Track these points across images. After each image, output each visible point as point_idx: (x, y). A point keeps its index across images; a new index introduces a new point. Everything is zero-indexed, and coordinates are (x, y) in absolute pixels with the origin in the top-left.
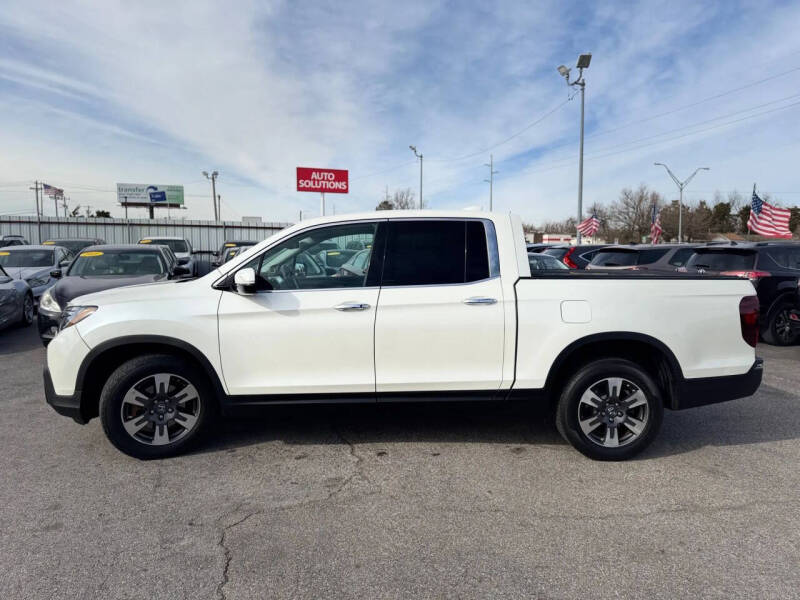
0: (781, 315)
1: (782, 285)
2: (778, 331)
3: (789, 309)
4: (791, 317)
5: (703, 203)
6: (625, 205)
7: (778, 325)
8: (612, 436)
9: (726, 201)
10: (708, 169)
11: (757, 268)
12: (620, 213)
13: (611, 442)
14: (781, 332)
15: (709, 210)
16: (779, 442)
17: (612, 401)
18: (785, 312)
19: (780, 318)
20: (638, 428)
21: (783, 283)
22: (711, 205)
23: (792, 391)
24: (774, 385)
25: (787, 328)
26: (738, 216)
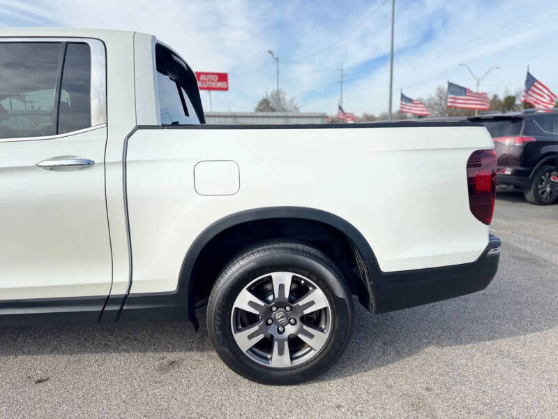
0: (543, 177)
1: (545, 149)
2: (540, 192)
3: (550, 172)
4: (552, 179)
5: (495, 96)
6: (438, 99)
7: (539, 186)
8: (281, 353)
9: (513, 94)
10: (498, 68)
11: (523, 134)
12: (435, 104)
13: (280, 360)
14: (543, 193)
15: (500, 102)
16: (522, 338)
17: (280, 304)
18: (547, 174)
19: (542, 181)
20: (317, 341)
21: (546, 147)
22: (502, 97)
23: (546, 256)
24: (529, 249)
25: (548, 189)
26: (521, 105)
